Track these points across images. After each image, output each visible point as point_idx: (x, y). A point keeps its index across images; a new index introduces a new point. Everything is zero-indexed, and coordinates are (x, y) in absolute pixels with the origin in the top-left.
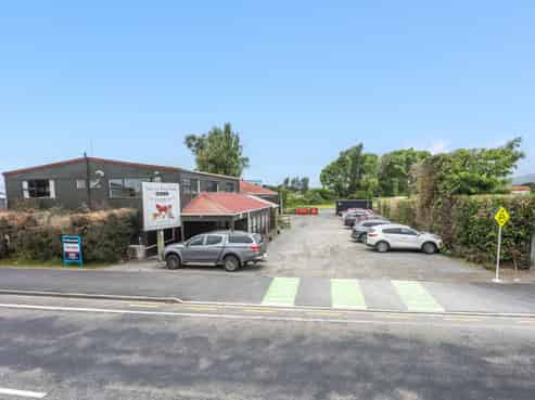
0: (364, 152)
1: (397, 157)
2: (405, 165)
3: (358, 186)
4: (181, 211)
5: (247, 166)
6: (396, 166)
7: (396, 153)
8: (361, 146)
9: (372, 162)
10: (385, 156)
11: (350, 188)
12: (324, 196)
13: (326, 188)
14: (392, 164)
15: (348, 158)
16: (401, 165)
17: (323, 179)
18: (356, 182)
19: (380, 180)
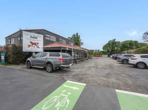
0: (116, 41)
1: (126, 42)
2: (129, 44)
3: (114, 50)
4: (44, 46)
5: (83, 45)
6: (126, 45)
7: (126, 41)
8: (115, 39)
9: (118, 44)
10: (123, 42)
11: (111, 51)
12: (104, 53)
13: (104, 51)
14: (125, 44)
15: (110, 42)
16: (128, 44)
17: (103, 48)
18: (113, 49)
19: (121, 49)
